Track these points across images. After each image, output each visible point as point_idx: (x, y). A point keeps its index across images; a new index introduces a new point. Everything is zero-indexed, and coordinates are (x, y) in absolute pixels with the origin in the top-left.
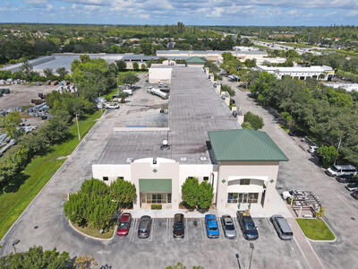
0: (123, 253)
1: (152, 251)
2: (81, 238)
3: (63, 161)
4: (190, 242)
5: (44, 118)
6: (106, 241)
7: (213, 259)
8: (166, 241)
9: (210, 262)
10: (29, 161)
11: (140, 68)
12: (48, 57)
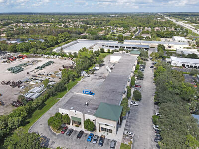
0: (60, 139)
1: (68, 140)
2: (51, 131)
3: (58, 100)
4: (80, 141)
5: (60, 79)
6: (57, 134)
8: (73, 138)
10: (48, 98)
11: (111, 51)
12: (75, 41)
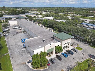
0: (53, 69)
1: (59, 65)
7: (71, 61)
8: (59, 62)
9: (71, 62)
11: (2, 21)
